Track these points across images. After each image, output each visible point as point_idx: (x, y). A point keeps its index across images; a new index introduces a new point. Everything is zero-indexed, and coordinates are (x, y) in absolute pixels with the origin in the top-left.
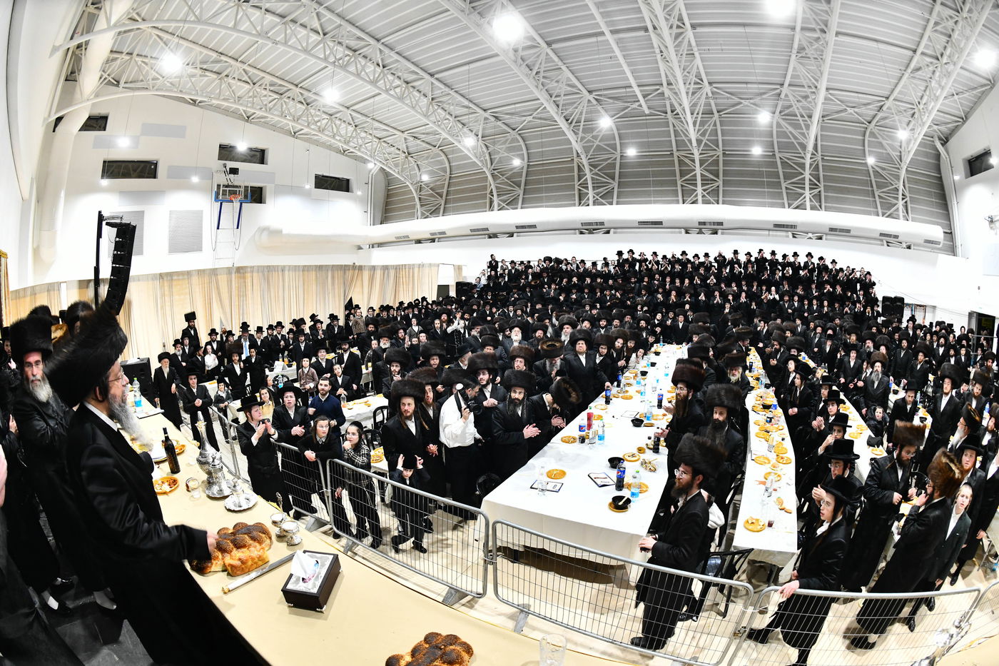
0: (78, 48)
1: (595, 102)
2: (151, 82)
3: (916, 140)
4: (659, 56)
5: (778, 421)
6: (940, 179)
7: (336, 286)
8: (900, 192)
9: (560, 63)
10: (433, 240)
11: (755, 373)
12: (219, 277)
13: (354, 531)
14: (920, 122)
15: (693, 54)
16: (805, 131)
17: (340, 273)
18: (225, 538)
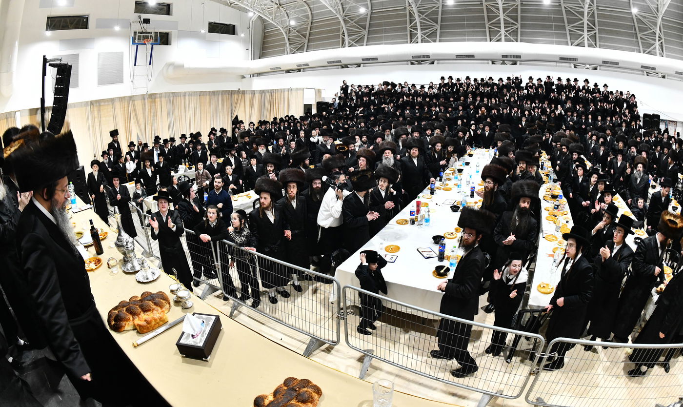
5: (564, 207)
7: (225, 107)
8: (657, 35)
10: (299, 70)
11: (546, 171)
12: (136, 102)
13: (239, 296)
17: (228, 97)
18: (135, 304)
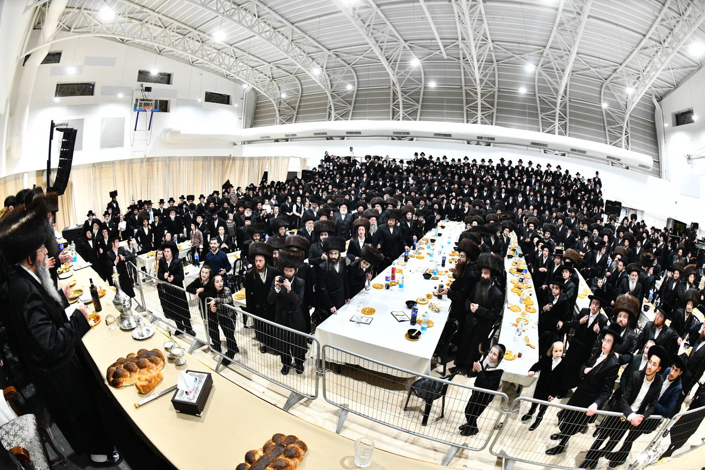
0: (43, 6)
1: (408, 48)
2: (92, 28)
3: (639, 95)
4: (457, 20)
5: (528, 281)
6: (654, 124)
7: (216, 172)
8: (624, 130)
9: (385, 20)
10: (287, 140)
12: (134, 165)
14: (643, 84)
15: (482, 20)
16: (558, 80)
17: (220, 162)
18: (132, 361)
